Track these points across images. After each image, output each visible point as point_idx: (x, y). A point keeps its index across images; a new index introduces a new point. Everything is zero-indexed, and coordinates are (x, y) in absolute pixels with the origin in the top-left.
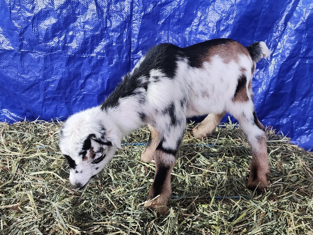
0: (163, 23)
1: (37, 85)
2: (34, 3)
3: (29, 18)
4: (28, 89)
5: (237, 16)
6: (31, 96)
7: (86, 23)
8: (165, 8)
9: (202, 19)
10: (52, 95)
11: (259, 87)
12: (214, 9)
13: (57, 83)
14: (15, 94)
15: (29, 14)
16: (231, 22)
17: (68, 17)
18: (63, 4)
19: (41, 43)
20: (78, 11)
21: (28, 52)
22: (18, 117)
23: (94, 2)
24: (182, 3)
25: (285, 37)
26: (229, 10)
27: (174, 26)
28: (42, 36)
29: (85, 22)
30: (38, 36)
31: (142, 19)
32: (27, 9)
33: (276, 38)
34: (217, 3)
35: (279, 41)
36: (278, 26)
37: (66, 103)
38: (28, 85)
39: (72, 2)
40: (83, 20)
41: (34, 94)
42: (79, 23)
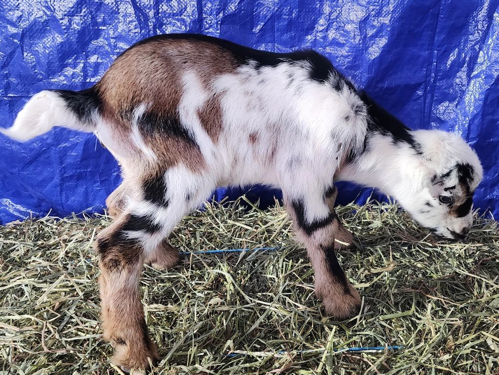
0: (260, 30)
1: (46, 155)
2: (21, 9)
3: (14, 36)
4: (30, 163)
5: (395, 8)
6: (39, 175)
7: (118, 38)
8: (261, 2)
9: (332, 18)
10: (74, 171)
13: (80, 149)
14: (11, 173)
15: (12, 30)
17: (84, 29)
18: (72, 8)
19: (41, 80)
20: (102, 18)
21: (21, 97)
23: (129, 0)
25: (490, 40)
27: (282, 34)
29: (116, 38)
30: (34, 67)
31: (221, 25)
32: (8, 20)
33: (475, 44)
35: (480, 49)
36: (477, 22)
37: (102, 182)
38: (30, 155)
40: (112, 34)
41: (43, 171)
42: (106, 39)
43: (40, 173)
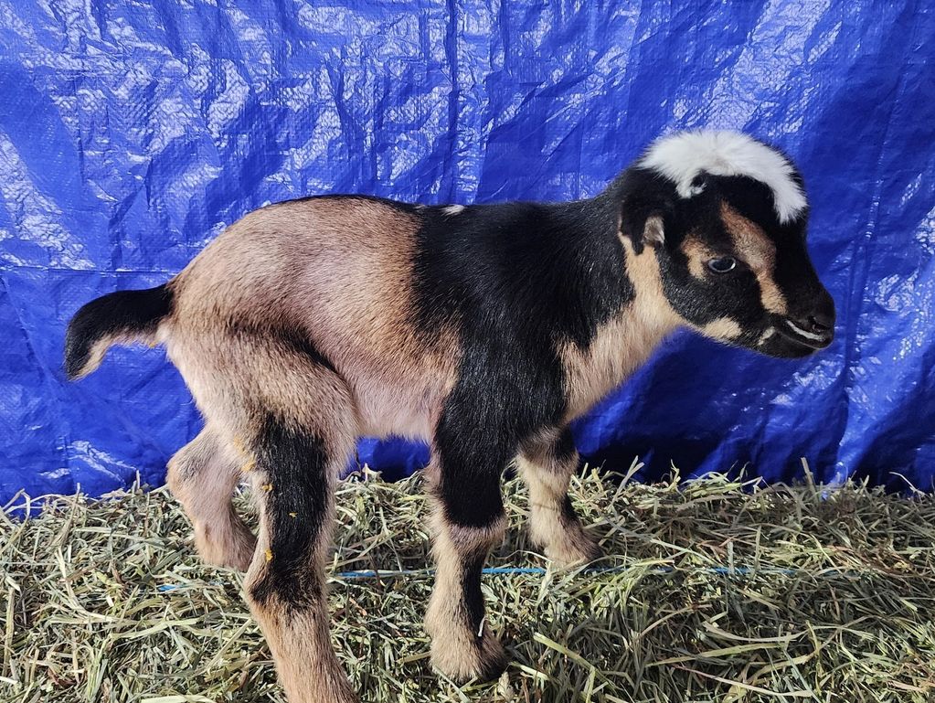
0: (556, 150)
2: (151, 122)
3: (136, 169)
4: (143, 384)
5: (812, 105)
6: (154, 405)
7: (310, 171)
8: (562, 99)
9: (689, 125)
11: (901, 338)
12: (732, 89)
14: (107, 401)
15: (138, 159)
16: (794, 127)
17: (253, 157)
18: (237, 120)
19: (175, 244)
20: (285, 135)
21: (138, 272)
22: (119, 463)
23: (333, 104)
24: (620, 79)
26: (785, 88)
27: (594, 156)
28: (177, 221)
29: (307, 170)
30: (165, 223)
31: (488, 143)
32: (129, 143)
34: (741, 67)
38: (143, 372)
39: (266, 110)
40: (300, 163)
41: (161, 398)
42: (288, 172)
43: (157, 402)
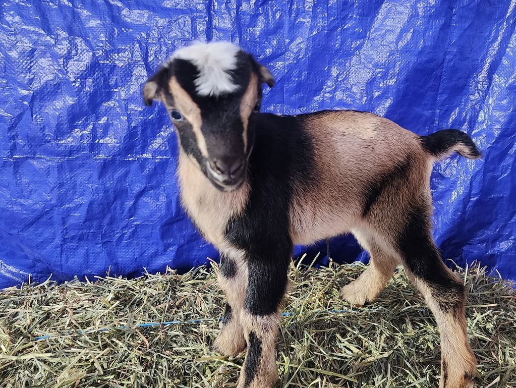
0: (270, 91)
1: (49, 216)
2: (33, 71)
3: (24, 98)
4: (32, 223)
5: (401, 71)
6: (39, 236)
7: (130, 100)
8: (272, 64)
9: (339, 80)
10: (77, 231)
11: (452, 191)
12: (361, 61)
13: (84, 209)
14: (10, 234)
15: (25, 92)
16: (392, 82)
17: (95, 92)
18: (85, 71)
19: (49, 142)
20: (115, 80)
21: (27, 158)
22: (21, 272)
23: (142, 63)
24: (303, 54)
25: (491, 101)
26: (387, 61)
27: (291, 95)
28: (50, 127)
29: (128, 100)
30: (43, 129)
32: (19, 83)
33: (476, 104)
34: (364, 50)
35: (481, 108)
36: (478, 82)
37: (104, 244)
38: (31, 217)
39: (103, 66)
40: (124, 96)
41: (44, 231)
42: (118, 101)
43: (41, 234)
